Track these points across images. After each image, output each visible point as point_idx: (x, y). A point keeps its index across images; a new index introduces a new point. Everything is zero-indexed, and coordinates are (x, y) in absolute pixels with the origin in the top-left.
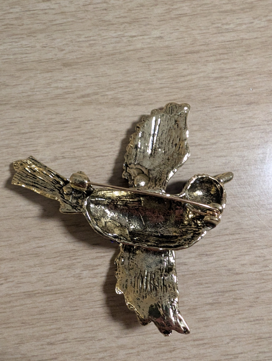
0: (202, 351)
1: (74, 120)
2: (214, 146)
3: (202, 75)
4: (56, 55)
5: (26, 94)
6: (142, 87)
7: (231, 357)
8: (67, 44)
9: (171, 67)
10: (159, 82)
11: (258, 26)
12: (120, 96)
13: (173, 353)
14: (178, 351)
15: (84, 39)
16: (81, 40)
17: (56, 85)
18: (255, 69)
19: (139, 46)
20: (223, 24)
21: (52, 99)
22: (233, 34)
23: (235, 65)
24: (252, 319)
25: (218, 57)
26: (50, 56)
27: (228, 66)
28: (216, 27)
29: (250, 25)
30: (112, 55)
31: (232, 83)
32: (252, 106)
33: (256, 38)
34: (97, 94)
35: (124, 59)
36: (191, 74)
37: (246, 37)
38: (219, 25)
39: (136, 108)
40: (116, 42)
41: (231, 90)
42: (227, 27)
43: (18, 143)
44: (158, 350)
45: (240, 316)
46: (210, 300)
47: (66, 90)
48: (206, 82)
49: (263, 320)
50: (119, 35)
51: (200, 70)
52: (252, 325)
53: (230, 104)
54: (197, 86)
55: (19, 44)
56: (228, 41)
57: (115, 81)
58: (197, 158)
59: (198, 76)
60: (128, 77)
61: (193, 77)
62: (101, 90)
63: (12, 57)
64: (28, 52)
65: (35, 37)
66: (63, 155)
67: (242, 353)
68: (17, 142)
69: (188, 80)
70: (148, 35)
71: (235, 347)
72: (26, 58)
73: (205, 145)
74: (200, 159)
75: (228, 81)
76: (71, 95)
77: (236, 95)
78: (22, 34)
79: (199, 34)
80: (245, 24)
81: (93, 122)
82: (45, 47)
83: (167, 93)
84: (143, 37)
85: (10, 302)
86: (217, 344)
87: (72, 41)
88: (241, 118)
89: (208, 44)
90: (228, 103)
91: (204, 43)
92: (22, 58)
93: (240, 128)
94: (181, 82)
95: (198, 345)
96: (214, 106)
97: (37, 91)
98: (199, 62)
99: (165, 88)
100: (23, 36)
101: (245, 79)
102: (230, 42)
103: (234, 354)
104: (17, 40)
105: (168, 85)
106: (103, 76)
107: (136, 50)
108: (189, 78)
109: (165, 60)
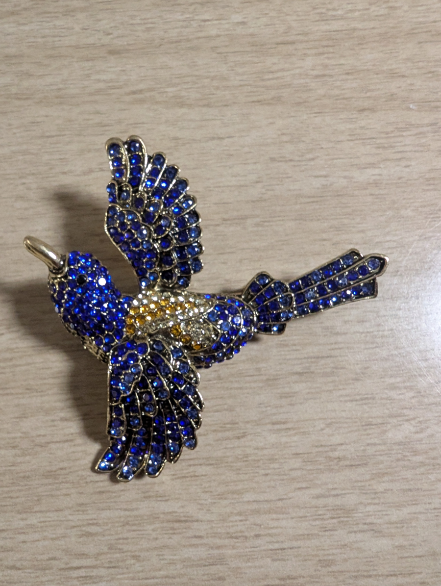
0: (284, 440)
1: (119, 122)
2: (312, 163)
3: (297, 71)
4: (100, 39)
5: (57, 87)
6: (215, 83)
7: (326, 449)
8: (116, 27)
9: (256, 60)
10: (238, 78)
11: (376, 13)
12: (184, 93)
13: (242, 440)
14: (249, 437)
15: (139, 22)
16: (134, 22)
17: (98, 77)
18: (371, 67)
19: (214, 32)
20: (328, 10)
21: (91, 94)
22: (341, 22)
23: (342, 61)
24: (358, 397)
25: (321, 50)
26: (91, 40)
27: (333, 62)
28: (318, 13)
29: (365, 12)
30: (176, 42)
31: (338, 83)
32: (366, 113)
33: (373, 28)
34: (152, 90)
35: (192, 48)
36: (283, 70)
37: (360, 26)
38: (324, 11)
39: (205, 110)
40: (182, 27)
41: (336, 92)
42: (334, 13)
43: (40, 149)
44: (220, 435)
45: (341, 392)
46: (298, 369)
47: (110, 85)
48: (302, 81)
49: (374, 399)
50: (187, 18)
51: (296, 66)
52: (360, 405)
53: (335, 110)
54: (290, 85)
55: (52, 23)
56: (334, 31)
57: (179, 74)
58: (287, 178)
59: (292, 72)
60: (197, 70)
61: (285, 74)
62: (159, 86)
63: (40, 40)
64: (62, 35)
65: (73, 16)
66: (100, 167)
67: (342, 444)
68: (40, 147)
69: (277, 78)
70: (227, 19)
71: (333, 435)
72: (59, 42)
73: (299, 161)
74: (290, 179)
75: (333, 81)
76: (117, 91)
77: (344, 99)
78: (56, 13)
79: (296, 20)
80: (359, 10)
81: (145, 125)
82: (86, 29)
83: (248, 92)
84: (220, 22)
85: (11, 359)
86: (306, 430)
87: (122, 23)
88: (350, 129)
89: (307, 34)
90: (333, 109)
91: (301, 32)
92: (54, 42)
93: (349, 140)
94: (269, 79)
95: (279, 430)
96: (313, 112)
97: (71, 84)
98: (294, 55)
99: (247, 87)
100: (56, 15)
101: (356, 79)
102: (338, 33)
103: (331, 446)
104: (48, 19)
105: (251, 82)
106: (162, 68)
107: (209, 38)
108: (279, 74)
109: (247, 52)
